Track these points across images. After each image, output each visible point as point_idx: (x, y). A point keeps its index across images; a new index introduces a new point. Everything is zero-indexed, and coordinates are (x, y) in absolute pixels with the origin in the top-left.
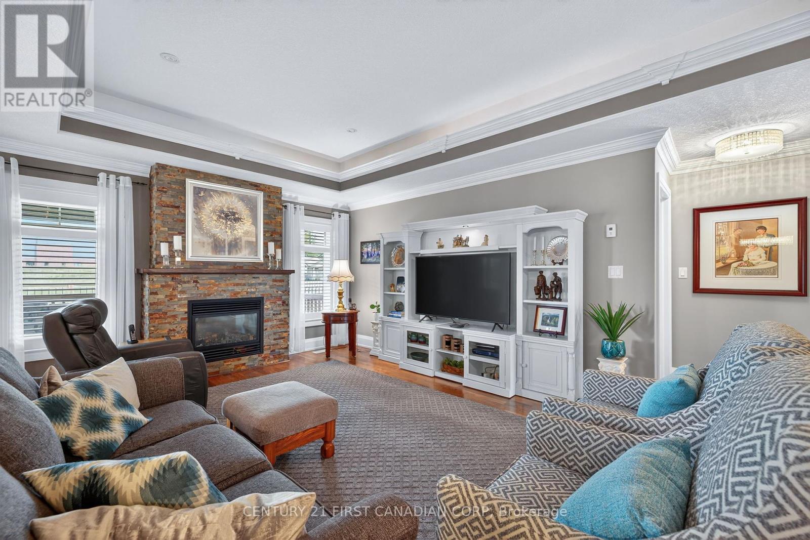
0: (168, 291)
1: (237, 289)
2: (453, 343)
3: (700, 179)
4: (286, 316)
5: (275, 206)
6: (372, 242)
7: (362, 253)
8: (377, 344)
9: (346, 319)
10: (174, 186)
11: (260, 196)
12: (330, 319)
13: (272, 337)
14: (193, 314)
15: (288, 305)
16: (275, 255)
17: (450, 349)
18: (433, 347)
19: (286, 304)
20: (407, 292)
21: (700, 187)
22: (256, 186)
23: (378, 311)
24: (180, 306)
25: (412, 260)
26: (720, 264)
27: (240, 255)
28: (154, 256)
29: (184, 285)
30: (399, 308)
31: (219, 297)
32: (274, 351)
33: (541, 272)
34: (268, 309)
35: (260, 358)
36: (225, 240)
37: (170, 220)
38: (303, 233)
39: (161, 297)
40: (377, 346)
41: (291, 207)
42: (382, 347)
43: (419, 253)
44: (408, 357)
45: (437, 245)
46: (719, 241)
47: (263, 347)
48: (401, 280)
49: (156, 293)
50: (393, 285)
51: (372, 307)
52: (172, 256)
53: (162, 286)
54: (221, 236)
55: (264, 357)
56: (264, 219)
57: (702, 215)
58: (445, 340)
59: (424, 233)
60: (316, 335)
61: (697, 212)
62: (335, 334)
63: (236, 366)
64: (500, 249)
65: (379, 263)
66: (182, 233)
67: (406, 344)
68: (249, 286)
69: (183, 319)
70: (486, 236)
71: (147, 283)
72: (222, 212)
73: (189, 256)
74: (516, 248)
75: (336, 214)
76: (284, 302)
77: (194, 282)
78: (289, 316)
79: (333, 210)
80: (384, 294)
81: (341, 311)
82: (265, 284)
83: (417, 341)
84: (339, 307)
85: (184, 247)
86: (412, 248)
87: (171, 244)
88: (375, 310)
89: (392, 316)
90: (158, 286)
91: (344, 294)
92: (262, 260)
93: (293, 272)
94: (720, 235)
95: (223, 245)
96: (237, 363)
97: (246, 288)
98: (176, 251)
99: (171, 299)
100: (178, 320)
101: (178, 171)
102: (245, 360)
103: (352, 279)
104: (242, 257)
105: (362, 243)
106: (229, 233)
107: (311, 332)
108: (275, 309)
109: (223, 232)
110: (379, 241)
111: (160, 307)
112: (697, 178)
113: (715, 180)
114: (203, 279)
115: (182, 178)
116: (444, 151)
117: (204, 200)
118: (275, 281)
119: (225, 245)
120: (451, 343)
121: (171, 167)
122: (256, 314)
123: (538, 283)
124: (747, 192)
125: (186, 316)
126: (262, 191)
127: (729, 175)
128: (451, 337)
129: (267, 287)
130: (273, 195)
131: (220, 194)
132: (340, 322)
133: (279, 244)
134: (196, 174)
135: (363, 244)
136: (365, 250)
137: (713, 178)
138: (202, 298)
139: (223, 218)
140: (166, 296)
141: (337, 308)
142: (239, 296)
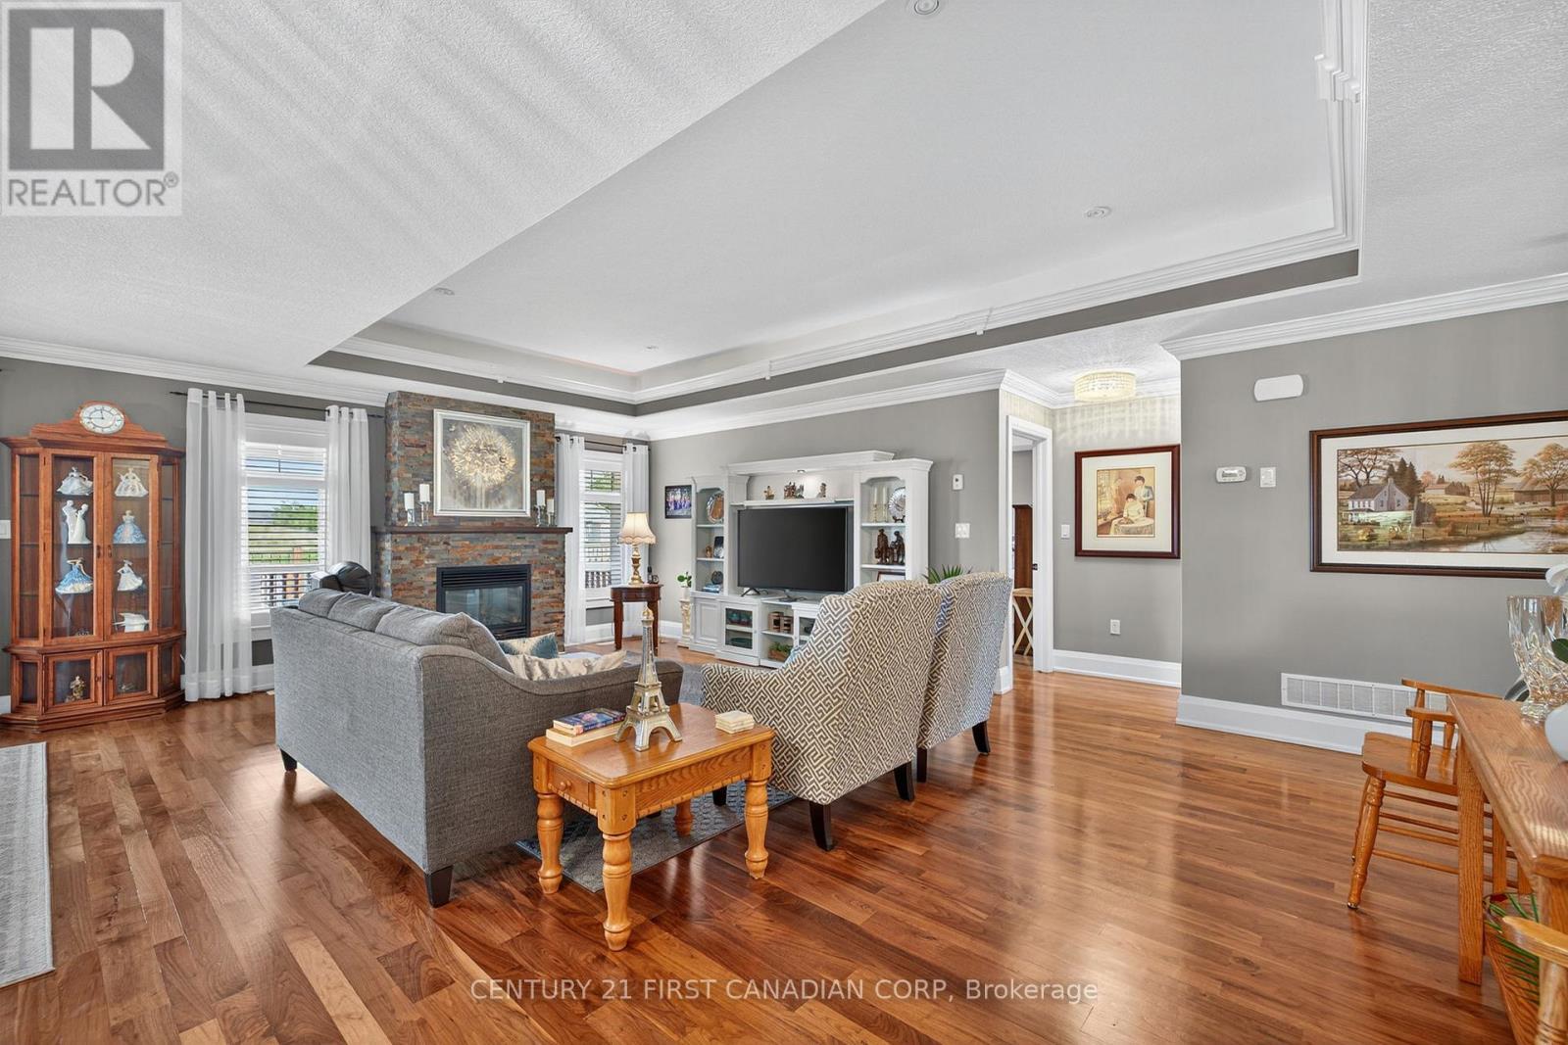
0: (414, 556)
1: (497, 553)
2: (783, 622)
3: (1083, 416)
4: (560, 591)
5: (545, 439)
6: (682, 487)
7: (667, 503)
8: (687, 630)
9: (643, 595)
10: (418, 420)
11: (526, 428)
12: (621, 596)
13: (543, 618)
14: (443, 585)
15: (563, 576)
16: (546, 508)
17: (779, 630)
18: (758, 629)
19: (561, 574)
20: (726, 557)
21: (1083, 425)
22: (520, 414)
23: (689, 585)
24: (428, 575)
25: (734, 514)
26: (1101, 521)
27: (500, 508)
28: (396, 511)
29: (433, 548)
30: (717, 579)
31: (475, 564)
33: (882, 531)
34: (536, 580)
36: (481, 487)
37: (414, 463)
38: (582, 474)
39: (405, 562)
40: (686, 633)
41: (565, 438)
42: (694, 634)
43: (742, 506)
44: (727, 643)
45: (764, 495)
46: (1100, 494)
48: (719, 541)
49: (400, 559)
50: (710, 549)
51: (681, 579)
52: (418, 510)
53: (407, 548)
54: (475, 482)
56: (531, 458)
57: (1085, 461)
58: (773, 619)
59: (751, 478)
60: (602, 622)
61: (1079, 457)
62: (628, 619)
64: (837, 502)
65: (690, 517)
66: (430, 480)
67: (725, 626)
68: (512, 549)
69: (431, 592)
70: (824, 485)
71: (388, 545)
73: (438, 511)
74: (852, 501)
75: (630, 446)
76: (557, 572)
77: (445, 543)
78: (564, 591)
79: (625, 440)
80: (698, 561)
81: (637, 585)
82: (534, 547)
83: (739, 623)
84: (633, 579)
85: (432, 498)
86: (733, 498)
87: (416, 493)
88: (685, 583)
89: (707, 591)
90: (402, 548)
91: (640, 562)
92: (528, 514)
93: (571, 530)
94: (1100, 486)
95: (478, 495)
97: (508, 551)
98: (423, 503)
99: (417, 566)
100: (426, 592)
101: (425, 399)
103: (653, 541)
104: (504, 510)
105: (666, 488)
106: (486, 478)
107: (594, 614)
108: (545, 581)
109: (479, 477)
110: (690, 486)
111: (404, 576)
112: (1079, 414)
113: (1098, 418)
114: (456, 540)
115: (428, 408)
116: (768, 378)
117: (456, 435)
118: (546, 542)
119: (481, 495)
120: (781, 621)
121: (415, 394)
122: (521, 588)
123: (879, 544)
124: (1127, 434)
125: (434, 587)
126: (528, 419)
127: (1110, 413)
128: (780, 614)
129: (536, 550)
130: (543, 426)
131: (475, 427)
132: (637, 599)
133: (551, 492)
134: (445, 403)
135: (668, 489)
136: (671, 498)
137: (1096, 415)
138: (454, 565)
140: (412, 562)
141: (630, 581)
142: (500, 563)
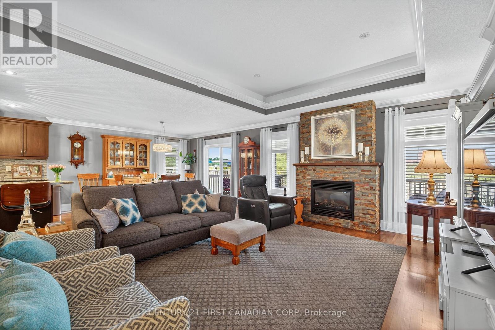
0: (303, 174)
1: (336, 175)
5: (366, 115)
11: (353, 112)
13: (361, 211)
14: (313, 187)
15: (375, 190)
19: (373, 189)
22: (351, 107)
24: (308, 182)
27: (339, 154)
29: (310, 172)
32: (363, 222)
34: (357, 190)
35: (351, 224)
36: (331, 146)
37: (306, 139)
39: (300, 177)
47: (354, 216)
52: (305, 157)
53: (301, 172)
54: (329, 144)
55: (355, 224)
56: (356, 127)
63: (336, 223)
66: (309, 145)
68: (344, 173)
69: (309, 189)
72: (330, 129)
73: (312, 157)
77: (314, 170)
82: (356, 173)
85: (310, 152)
90: (299, 171)
92: (354, 155)
95: (329, 149)
96: (336, 221)
97: (341, 175)
98: (307, 154)
99: (304, 178)
100: (307, 189)
102: (341, 220)
104: (341, 155)
106: (333, 141)
108: (363, 191)
109: (330, 141)
111: (300, 182)
114: (317, 169)
117: (320, 125)
118: (363, 171)
119: (331, 149)
121: (306, 113)
122: (350, 193)
125: (310, 187)
126: (355, 108)
129: (357, 175)
130: (365, 108)
131: (328, 119)
133: (370, 143)
138: (318, 179)
139: (330, 133)
140: (302, 177)
142: (337, 180)
